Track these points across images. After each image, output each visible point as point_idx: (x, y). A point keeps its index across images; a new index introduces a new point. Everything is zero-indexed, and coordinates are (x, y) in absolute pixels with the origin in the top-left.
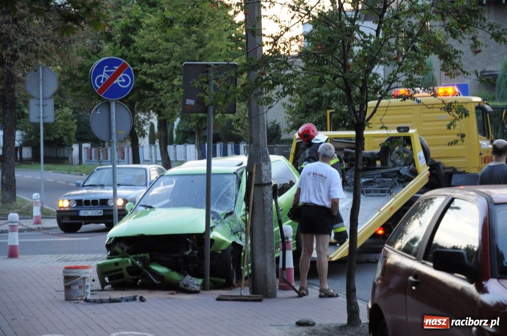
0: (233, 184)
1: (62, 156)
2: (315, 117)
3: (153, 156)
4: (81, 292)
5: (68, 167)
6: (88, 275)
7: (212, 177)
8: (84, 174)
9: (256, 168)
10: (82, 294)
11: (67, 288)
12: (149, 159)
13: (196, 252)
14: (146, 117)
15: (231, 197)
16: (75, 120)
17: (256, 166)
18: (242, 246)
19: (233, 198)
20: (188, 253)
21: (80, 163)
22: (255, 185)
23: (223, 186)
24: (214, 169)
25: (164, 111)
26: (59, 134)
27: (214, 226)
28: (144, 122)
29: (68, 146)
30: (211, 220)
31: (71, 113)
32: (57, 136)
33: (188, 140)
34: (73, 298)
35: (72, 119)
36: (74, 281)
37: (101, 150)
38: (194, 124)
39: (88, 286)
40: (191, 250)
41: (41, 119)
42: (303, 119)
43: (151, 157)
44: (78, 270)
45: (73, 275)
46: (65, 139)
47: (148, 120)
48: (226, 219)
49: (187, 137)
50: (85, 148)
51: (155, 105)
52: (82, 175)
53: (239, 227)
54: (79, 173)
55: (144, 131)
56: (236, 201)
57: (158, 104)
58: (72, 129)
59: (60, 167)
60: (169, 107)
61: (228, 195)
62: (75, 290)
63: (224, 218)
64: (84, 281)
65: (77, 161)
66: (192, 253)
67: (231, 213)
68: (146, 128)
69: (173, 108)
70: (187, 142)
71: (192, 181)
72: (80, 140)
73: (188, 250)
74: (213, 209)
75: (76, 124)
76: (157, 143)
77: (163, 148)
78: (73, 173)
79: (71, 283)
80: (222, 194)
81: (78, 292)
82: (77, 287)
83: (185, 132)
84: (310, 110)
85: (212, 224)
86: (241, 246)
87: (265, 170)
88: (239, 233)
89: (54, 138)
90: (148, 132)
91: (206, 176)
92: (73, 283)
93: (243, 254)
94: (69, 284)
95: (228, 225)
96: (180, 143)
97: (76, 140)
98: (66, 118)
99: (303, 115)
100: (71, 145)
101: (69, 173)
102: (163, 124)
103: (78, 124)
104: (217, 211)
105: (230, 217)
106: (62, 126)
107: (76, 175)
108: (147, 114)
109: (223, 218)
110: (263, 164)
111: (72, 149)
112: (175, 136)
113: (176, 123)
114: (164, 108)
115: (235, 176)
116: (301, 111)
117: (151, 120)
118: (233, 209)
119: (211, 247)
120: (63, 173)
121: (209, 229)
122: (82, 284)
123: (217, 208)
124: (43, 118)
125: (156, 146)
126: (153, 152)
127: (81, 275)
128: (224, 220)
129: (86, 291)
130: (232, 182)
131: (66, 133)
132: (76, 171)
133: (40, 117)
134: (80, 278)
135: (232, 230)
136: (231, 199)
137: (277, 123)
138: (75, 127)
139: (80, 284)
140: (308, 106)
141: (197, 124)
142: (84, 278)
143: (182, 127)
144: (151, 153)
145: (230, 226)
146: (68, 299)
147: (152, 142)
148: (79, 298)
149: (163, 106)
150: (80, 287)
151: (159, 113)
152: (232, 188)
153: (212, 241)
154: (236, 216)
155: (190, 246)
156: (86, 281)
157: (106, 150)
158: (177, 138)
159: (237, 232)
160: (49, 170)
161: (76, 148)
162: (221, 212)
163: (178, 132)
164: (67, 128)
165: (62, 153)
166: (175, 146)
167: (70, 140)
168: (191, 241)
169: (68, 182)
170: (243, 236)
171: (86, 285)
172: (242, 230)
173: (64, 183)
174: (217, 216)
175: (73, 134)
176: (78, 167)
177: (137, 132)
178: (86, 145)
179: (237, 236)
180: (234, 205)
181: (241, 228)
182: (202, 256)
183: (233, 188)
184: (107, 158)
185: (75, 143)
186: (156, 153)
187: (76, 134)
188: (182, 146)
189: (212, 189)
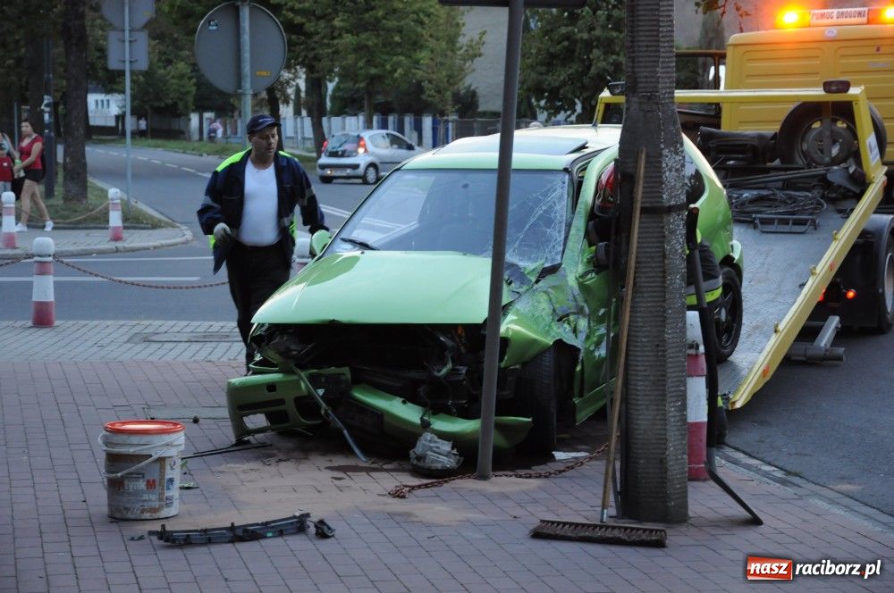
0: (561, 198)
1: (177, 128)
2: (563, 73)
3: (299, 131)
4: (152, 498)
5: (184, 144)
6: (173, 452)
7: (514, 179)
8: (205, 155)
9: (647, 162)
10: (157, 504)
11: (115, 486)
12: (293, 135)
13: (463, 370)
14: (291, 76)
15: (554, 228)
16: (194, 80)
17: (648, 156)
18: (579, 350)
19: (559, 232)
20: (444, 371)
21: (201, 139)
22: (644, 210)
23: (538, 202)
24: (519, 158)
25: (318, 66)
26: (172, 99)
27: (510, 304)
28: (288, 83)
29: (184, 115)
30: (505, 286)
31: (189, 71)
32: (170, 102)
33: (347, 110)
34: (130, 516)
35: (190, 79)
36: (132, 469)
37: (228, 122)
38: (362, 85)
39: (171, 480)
40: (450, 365)
41: (127, 64)
42: (544, 77)
43: (296, 132)
44: (144, 439)
45: (132, 450)
46: (181, 105)
47: (294, 80)
48: (541, 284)
49: (345, 107)
50: (207, 119)
51: (306, 56)
52: (202, 156)
53: (572, 304)
54: (198, 153)
55: (288, 96)
56: (566, 238)
57: (311, 55)
58: (188, 93)
59: (173, 144)
60: (326, 59)
61: (549, 222)
62: (137, 493)
63: (537, 282)
64: (162, 468)
65: (196, 136)
66: (454, 371)
67: (553, 270)
68: (290, 91)
69: (332, 60)
70: (346, 113)
71: (466, 186)
72: (201, 109)
73: (445, 365)
74: (510, 257)
75: (195, 85)
76: (304, 113)
77: (315, 120)
78: (188, 152)
79: (124, 472)
80: (532, 220)
81: (146, 497)
82: (142, 485)
83: (343, 99)
84: (554, 62)
85: (506, 298)
86: (575, 350)
87: (670, 170)
88: (572, 318)
89: (166, 104)
90: (293, 97)
91: (495, 177)
92: (132, 474)
93: (578, 368)
94: (119, 475)
95: (545, 297)
96: (337, 115)
97: (194, 107)
98: (181, 77)
99: (543, 69)
100: (187, 115)
101: (184, 153)
102: (316, 85)
103: (199, 85)
104: (521, 264)
105: (550, 280)
106: (175, 87)
107: (194, 155)
108: (293, 71)
109: (534, 279)
110: (666, 152)
111: (190, 120)
112: (329, 104)
113: (331, 86)
114: (320, 60)
115: (567, 177)
116: (542, 64)
117: (298, 81)
118: (559, 257)
119: (501, 359)
120: (176, 152)
121: (498, 309)
122: (156, 476)
123: (522, 255)
124: (131, 62)
125: (302, 118)
126: (299, 126)
127: (152, 453)
128: (536, 286)
129: (167, 494)
130: (559, 191)
131: (181, 96)
132: (193, 150)
133: (124, 62)
134: (151, 460)
135: (554, 310)
136: (555, 234)
137: (473, 88)
138: (194, 89)
139: (148, 477)
140: (553, 56)
141: (368, 85)
142: (161, 460)
143: (341, 90)
144: (296, 127)
145: (551, 300)
146: (117, 517)
147: (297, 113)
148: (147, 515)
149: (317, 58)
150: (151, 485)
151: (311, 69)
152: (558, 207)
153: (505, 342)
154: (565, 276)
155: (448, 355)
156: (168, 467)
157: (236, 121)
158: (332, 107)
159: (568, 315)
160: (159, 147)
161: (194, 118)
162: (530, 266)
163: (333, 98)
164: (183, 90)
165: (176, 124)
166: (330, 118)
167: (186, 107)
168: (450, 343)
169: (180, 166)
170: (583, 323)
171: (167, 477)
172: (580, 312)
173: (175, 166)
174: (521, 276)
175: (190, 99)
176: (196, 145)
177: (278, 96)
178: (207, 115)
179: (566, 325)
180: (561, 248)
181: (577, 306)
182: (476, 377)
183: (562, 208)
184: (236, 133)
185: (194, 111)
186: (302, 128)
187: (195, 100)
188: (340, 118)
189: (512, 207)
